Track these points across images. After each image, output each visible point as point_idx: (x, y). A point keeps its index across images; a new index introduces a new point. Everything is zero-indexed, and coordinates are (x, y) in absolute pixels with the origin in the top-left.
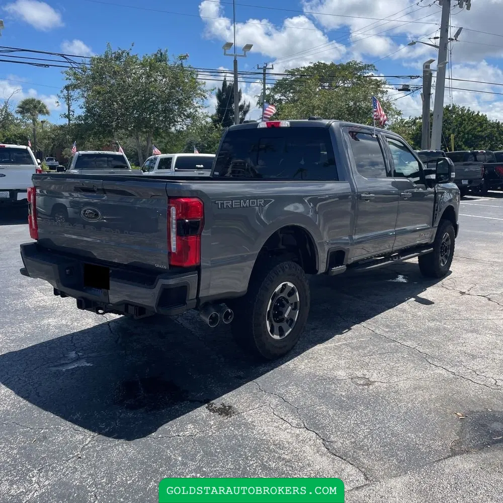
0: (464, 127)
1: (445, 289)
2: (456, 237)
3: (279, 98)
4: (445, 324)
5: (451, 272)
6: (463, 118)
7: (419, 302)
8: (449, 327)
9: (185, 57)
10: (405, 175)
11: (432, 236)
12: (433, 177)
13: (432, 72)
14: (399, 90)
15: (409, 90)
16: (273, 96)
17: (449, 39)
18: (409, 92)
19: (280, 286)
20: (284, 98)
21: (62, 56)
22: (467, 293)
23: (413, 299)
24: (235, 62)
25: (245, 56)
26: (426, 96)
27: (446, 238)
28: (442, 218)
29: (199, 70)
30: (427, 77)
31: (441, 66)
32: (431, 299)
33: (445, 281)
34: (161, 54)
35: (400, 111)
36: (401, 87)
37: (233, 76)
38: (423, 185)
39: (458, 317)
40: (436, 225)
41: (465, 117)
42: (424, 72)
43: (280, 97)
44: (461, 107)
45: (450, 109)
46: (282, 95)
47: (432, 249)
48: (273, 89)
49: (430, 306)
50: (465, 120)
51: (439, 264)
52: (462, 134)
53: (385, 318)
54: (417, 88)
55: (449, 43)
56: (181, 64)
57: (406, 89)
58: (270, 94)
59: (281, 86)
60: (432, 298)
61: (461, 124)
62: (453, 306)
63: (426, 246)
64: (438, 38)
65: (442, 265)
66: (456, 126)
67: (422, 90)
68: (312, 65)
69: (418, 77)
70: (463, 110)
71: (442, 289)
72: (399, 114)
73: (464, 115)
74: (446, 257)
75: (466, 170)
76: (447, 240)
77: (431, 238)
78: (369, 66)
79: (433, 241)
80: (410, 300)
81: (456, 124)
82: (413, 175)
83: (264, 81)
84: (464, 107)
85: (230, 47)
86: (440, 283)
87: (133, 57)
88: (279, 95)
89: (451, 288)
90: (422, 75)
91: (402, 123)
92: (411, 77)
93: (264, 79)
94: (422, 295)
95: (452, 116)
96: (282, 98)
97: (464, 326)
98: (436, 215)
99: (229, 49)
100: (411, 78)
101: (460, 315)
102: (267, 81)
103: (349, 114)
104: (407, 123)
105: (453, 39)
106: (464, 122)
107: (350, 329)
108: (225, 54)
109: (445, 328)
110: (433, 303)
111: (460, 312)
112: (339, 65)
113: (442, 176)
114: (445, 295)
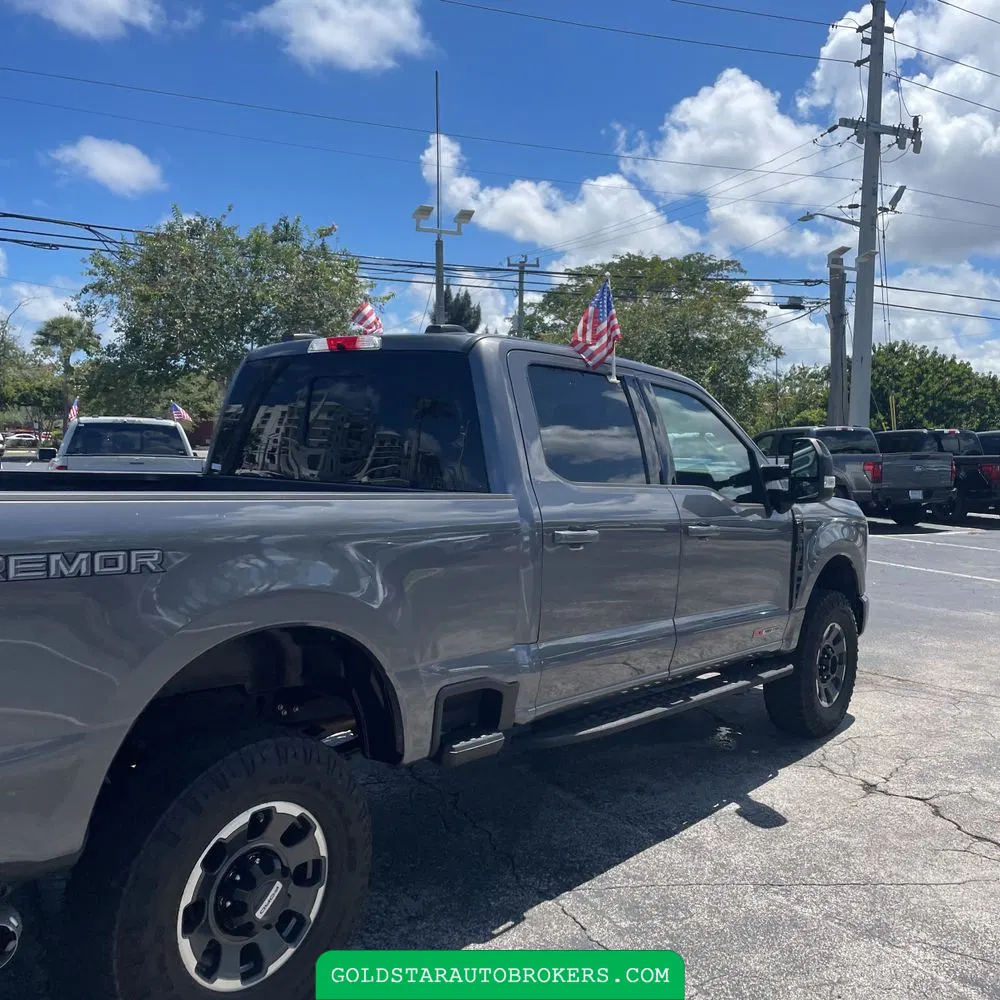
0: (927, 384)
1: (827, 773)
2: (860, 631)
3: (551, 323)
4: (799, 901)
5: (852, 720)
6: (923, 367)
7: (745, 817)
8: (808, 913)
9: (329, 232)
10: (716, 479)
11: (791, 632)
12: (780, 485)
13: (846, 272)
14: (782, 307)
15: (803, 308)
16: (541, 320)
17: (880, 209)
18: (802, 313)
19: (244, 818)
20: (562, 322)
21: (88, 227)
22: (881, 787)
23: (734, 806)
24: (439, 245)
25: (459, 232)
26: (837, 320)
27: (833, 636)
28: (818, 585)
29: (362, 260)
30: (838, 282)
31: (864, 260)
32: (780, 807)
33: (833, 748)
34: (287, 227)
35: (780, 348)
36: (785, 301)
37: (434, 271)
38: (759, 506)
39: (839, 874)
40: (802, 602)
41: (928, 366)
42: (833, 272)
43: (553, 320)
44: (919, 347)
45: (896, 349)
46: (559, 318)
47: (791, 666)
48: (542, 306)
49: (773, 830)
50: (927, 372)
51: (813, 704)
52: (922, 398)
53: (634, 878)
54: (818, 303)
55: (880, 218)
56: (322, 245)
57: (795, 304)
58: (535, 314)
59: (556, 300)
60: (786, 805)
61: (920, 379)
62: (835, 834)
63: (776, 659)
64: (856, 206)
65: (824, 704)
66: (911, 381)
67: (828, 308)
68: (617, 261)
69: (821, 282)
70: (922, 353)
71: (817, 771)
72: (778, 353)
73: (925, 363)
74: (836, 682)
75: (918, 469)
76: (837, 640)
77: (789, 639)
78: (728, 263)
79: (794, 644)
80: (724, 809)
81: (908, 379)
82: (737, 481)
83: (521, 286)
84: (925, 347)
85: (429, 214)
86: (817, 754)
87: (230, 231)
88: (552, 316)
89: (842, 771)
90: (827, 278)
91: (804, 377)
92: (806, 282)
93: (521, 282)
94: (761, 795)
95: (901, 363)
96: (558, 322)
97: (850, 910)
98: (799, 579)
99: (427, 219)
100: (806, 285)
101: (847, 865)
102: (525, 286)
103: (673, 353)
104: (813, 376)
105: (886, 210)
106: (925, 375)
107: (519, 919)
108: (418, 228)
109: (794, 922)
110: (785, 821)
111: (849, 855)
112: (669, 261)
113: (806, 483)
114: (822, 793)
